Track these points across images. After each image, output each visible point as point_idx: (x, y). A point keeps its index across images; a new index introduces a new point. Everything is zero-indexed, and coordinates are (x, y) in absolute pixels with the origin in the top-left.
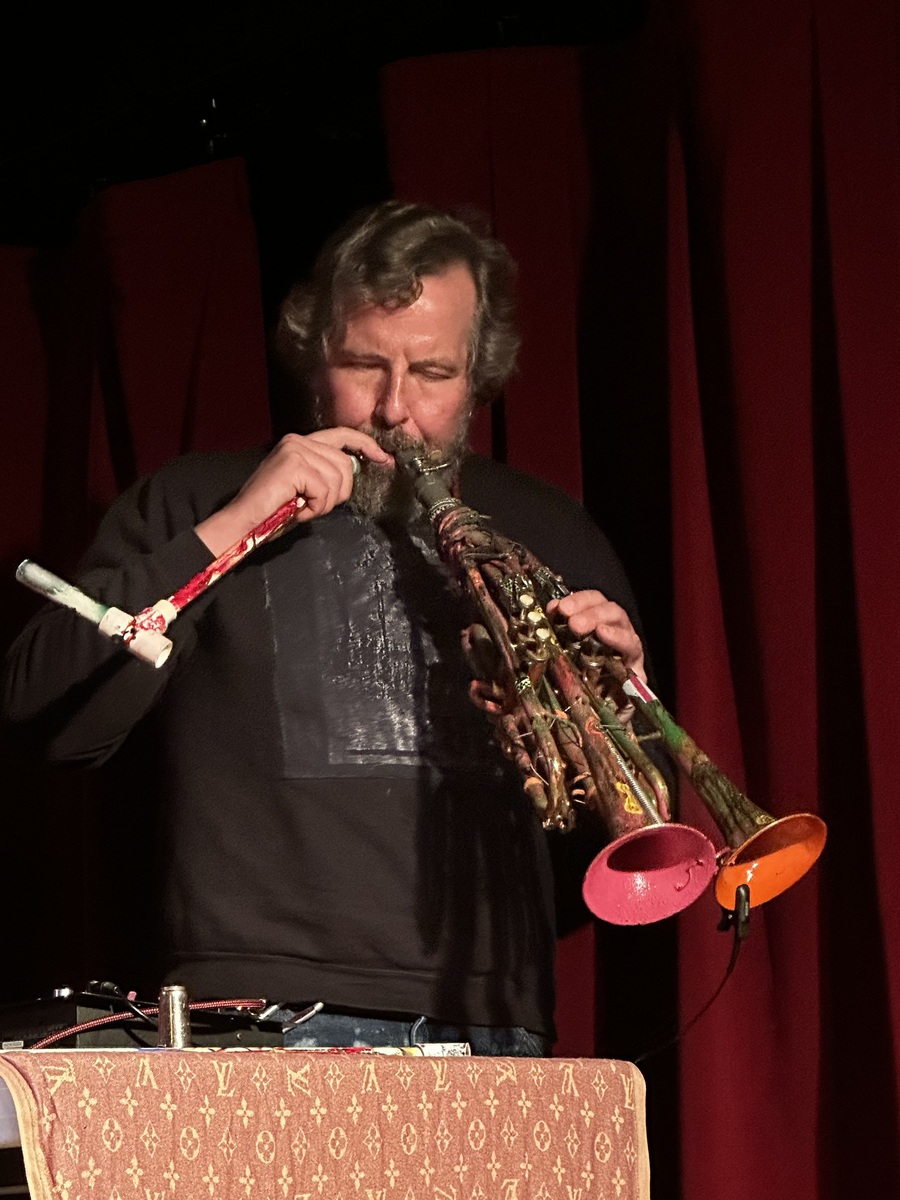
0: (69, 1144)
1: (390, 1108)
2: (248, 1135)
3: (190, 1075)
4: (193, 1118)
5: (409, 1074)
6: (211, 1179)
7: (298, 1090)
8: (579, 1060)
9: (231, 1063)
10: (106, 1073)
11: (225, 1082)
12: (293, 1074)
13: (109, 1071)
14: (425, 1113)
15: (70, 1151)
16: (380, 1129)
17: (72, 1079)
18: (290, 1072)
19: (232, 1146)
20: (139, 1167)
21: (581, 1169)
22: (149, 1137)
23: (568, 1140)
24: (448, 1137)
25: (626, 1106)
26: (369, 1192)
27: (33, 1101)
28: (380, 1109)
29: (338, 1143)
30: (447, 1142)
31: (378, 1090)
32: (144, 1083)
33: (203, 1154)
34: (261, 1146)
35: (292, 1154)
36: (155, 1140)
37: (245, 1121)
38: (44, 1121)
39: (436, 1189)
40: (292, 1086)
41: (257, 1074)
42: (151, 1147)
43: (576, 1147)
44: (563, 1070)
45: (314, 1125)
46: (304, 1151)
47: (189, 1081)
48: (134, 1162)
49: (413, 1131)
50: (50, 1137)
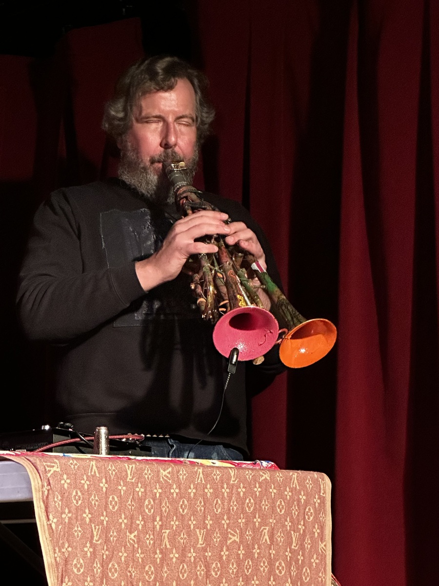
0: (56, 501)
1: (209, 491)
2: (141, 501)
3: (114, 470)
4: (115, 491)
5: (218, 475)
6: (123, 521)
7: (166, 480)
8: (299, 471)
9: (134, 466)
10: (74, 468)
11: (131, 475)
12: (163, 472)
13: (76, 467)
14: (226, 494)
15: (57, 504)
16: (204, 501)
17: (58, 470)
18: (162, 471)
19: (133, 505)
20: (89, 513)
21: (299, 524)
22: (94, 499)
23: (293, 509)
24: (236, 505)
25: (321, 494)
26: (198, 531)
27: (39, 479)
28: (204, 491)
29: (183, 506)
30: (235, 508)
31: (203, 482)
32: (93, 473)
33: (120, 508)
34: (147, 506)
35: (161, 510)
36: (97, 501)
37: (140, 494)
38: (44, 489)
39: (229, 530)
40: (163, 478)
41: (146, 471)
42: (95, 504)
43: (296, 513)
44: (292, 475)
45: (173, 498)
46: (167, 510)
47: (114, 473)
48: (87, 511)
49: (219, 502)
50: (47, 497)
